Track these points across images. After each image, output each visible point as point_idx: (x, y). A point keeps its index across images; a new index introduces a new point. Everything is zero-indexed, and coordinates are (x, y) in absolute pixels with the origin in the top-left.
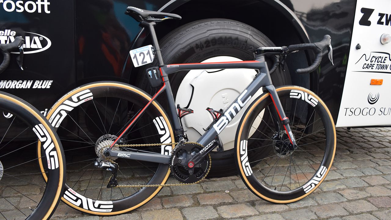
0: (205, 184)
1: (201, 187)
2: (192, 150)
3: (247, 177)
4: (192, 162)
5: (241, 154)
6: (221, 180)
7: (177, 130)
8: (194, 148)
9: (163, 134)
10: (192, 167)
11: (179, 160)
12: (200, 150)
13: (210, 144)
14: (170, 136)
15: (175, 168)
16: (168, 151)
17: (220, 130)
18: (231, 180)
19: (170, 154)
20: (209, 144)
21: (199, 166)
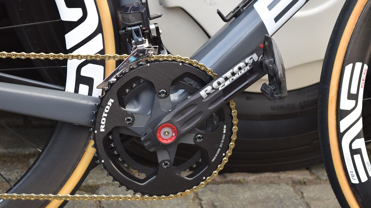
0: (209, 192)
1: (197, 201)
2: (176, 85)
3: (352, 186)
4: (169, 124)
5: (342, 107)
6: (260, 182)
7: (125, 9)
8: (181, 78)
9: (76, 20)
10: (169, 141)
11: (127, 114)
12: (203, 84)
13: (240, 69)
14: (99, 30)
15: (111, 141)
16: (89, 81)
17: (277, 19)
18: (290, 182)
19: (97, 93)
20: (236, 69)
21: (195, 139)
